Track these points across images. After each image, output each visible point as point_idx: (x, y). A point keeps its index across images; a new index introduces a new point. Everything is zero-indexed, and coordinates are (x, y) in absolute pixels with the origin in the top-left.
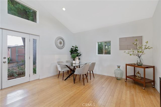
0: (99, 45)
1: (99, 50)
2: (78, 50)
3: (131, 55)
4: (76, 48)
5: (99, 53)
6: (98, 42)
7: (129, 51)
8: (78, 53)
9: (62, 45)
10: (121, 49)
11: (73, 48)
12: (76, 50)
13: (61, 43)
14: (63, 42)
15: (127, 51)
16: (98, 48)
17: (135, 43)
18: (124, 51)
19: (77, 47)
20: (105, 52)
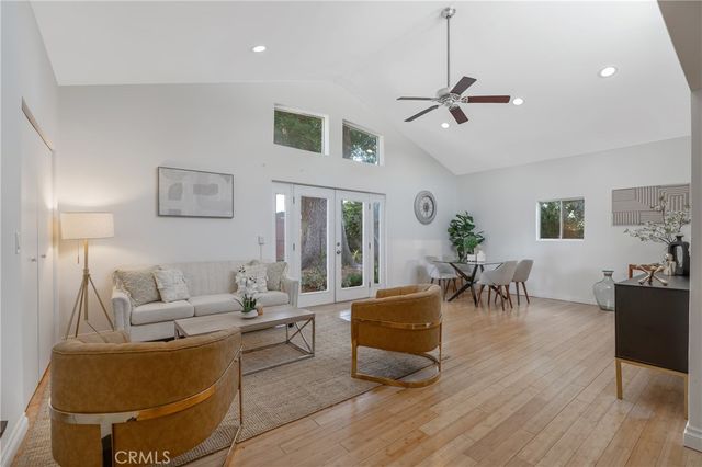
0: (543, 210)
1: (543, 224)
2: (474, 226)
3: (642, 239)
4: (468, 221)
5: (544, 235)
6: (543, 200)
7: (642, 227)
8: (472, 234)
9: (429, 213)
10: (616, 223)
11: (457, 219)
12: (467, 227)
13: (426, 208)
14: (431, 206)
15: (633, 229)
16: (542, 218)
17: (659, 207)
18: (624, 228)
19: (471, 218)
20: (565, 231)
